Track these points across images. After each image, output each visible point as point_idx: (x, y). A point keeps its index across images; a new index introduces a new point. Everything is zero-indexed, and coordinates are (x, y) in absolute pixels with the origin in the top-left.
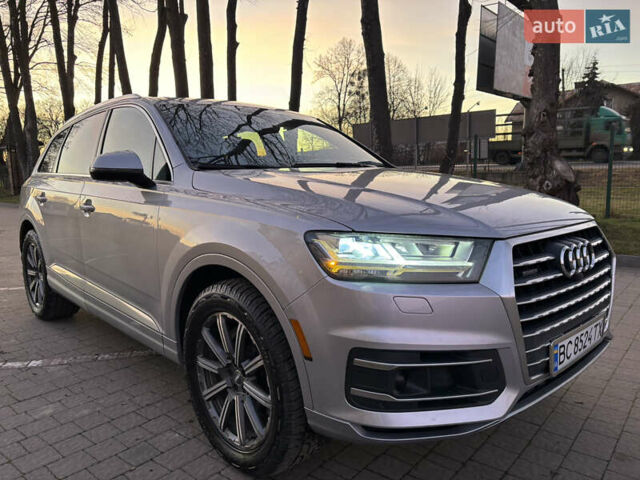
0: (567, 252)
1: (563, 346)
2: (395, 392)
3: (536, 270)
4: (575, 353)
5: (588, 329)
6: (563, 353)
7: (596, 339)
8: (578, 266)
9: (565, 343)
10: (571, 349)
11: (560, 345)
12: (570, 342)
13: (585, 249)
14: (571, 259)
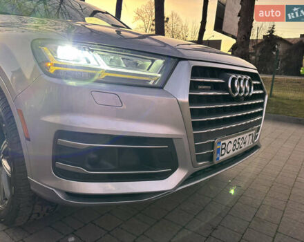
0: (233, 80)
1: (225, 144)
2: (88, 166)
3: (210, 87)
4: (233, 150)
5: (244, 136)
6: (224, 149)
7: (249, 144)
8: (241, 91)
9: (227, 142)
10: (230, 147)
11: (222, 142)
12: (230, 142)
13: (247, 82)
14: (236, 85)
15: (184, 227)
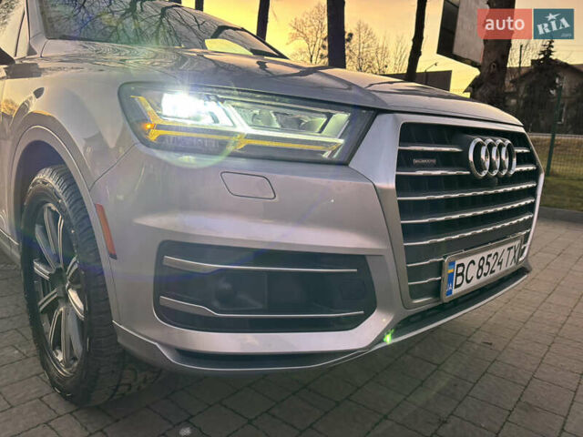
1: (462, 265)
2: (216, 304)
3: (434, 161)
4: (478, 277)
5: (499, 250)
6: (462, 274)
7: (508, 265)
9: (466, 261)
10: (473, 271)
11: (457, 262)
12: (473, 262)
13: (504, 150)
14: (483, 156)
15: (386, 417)
